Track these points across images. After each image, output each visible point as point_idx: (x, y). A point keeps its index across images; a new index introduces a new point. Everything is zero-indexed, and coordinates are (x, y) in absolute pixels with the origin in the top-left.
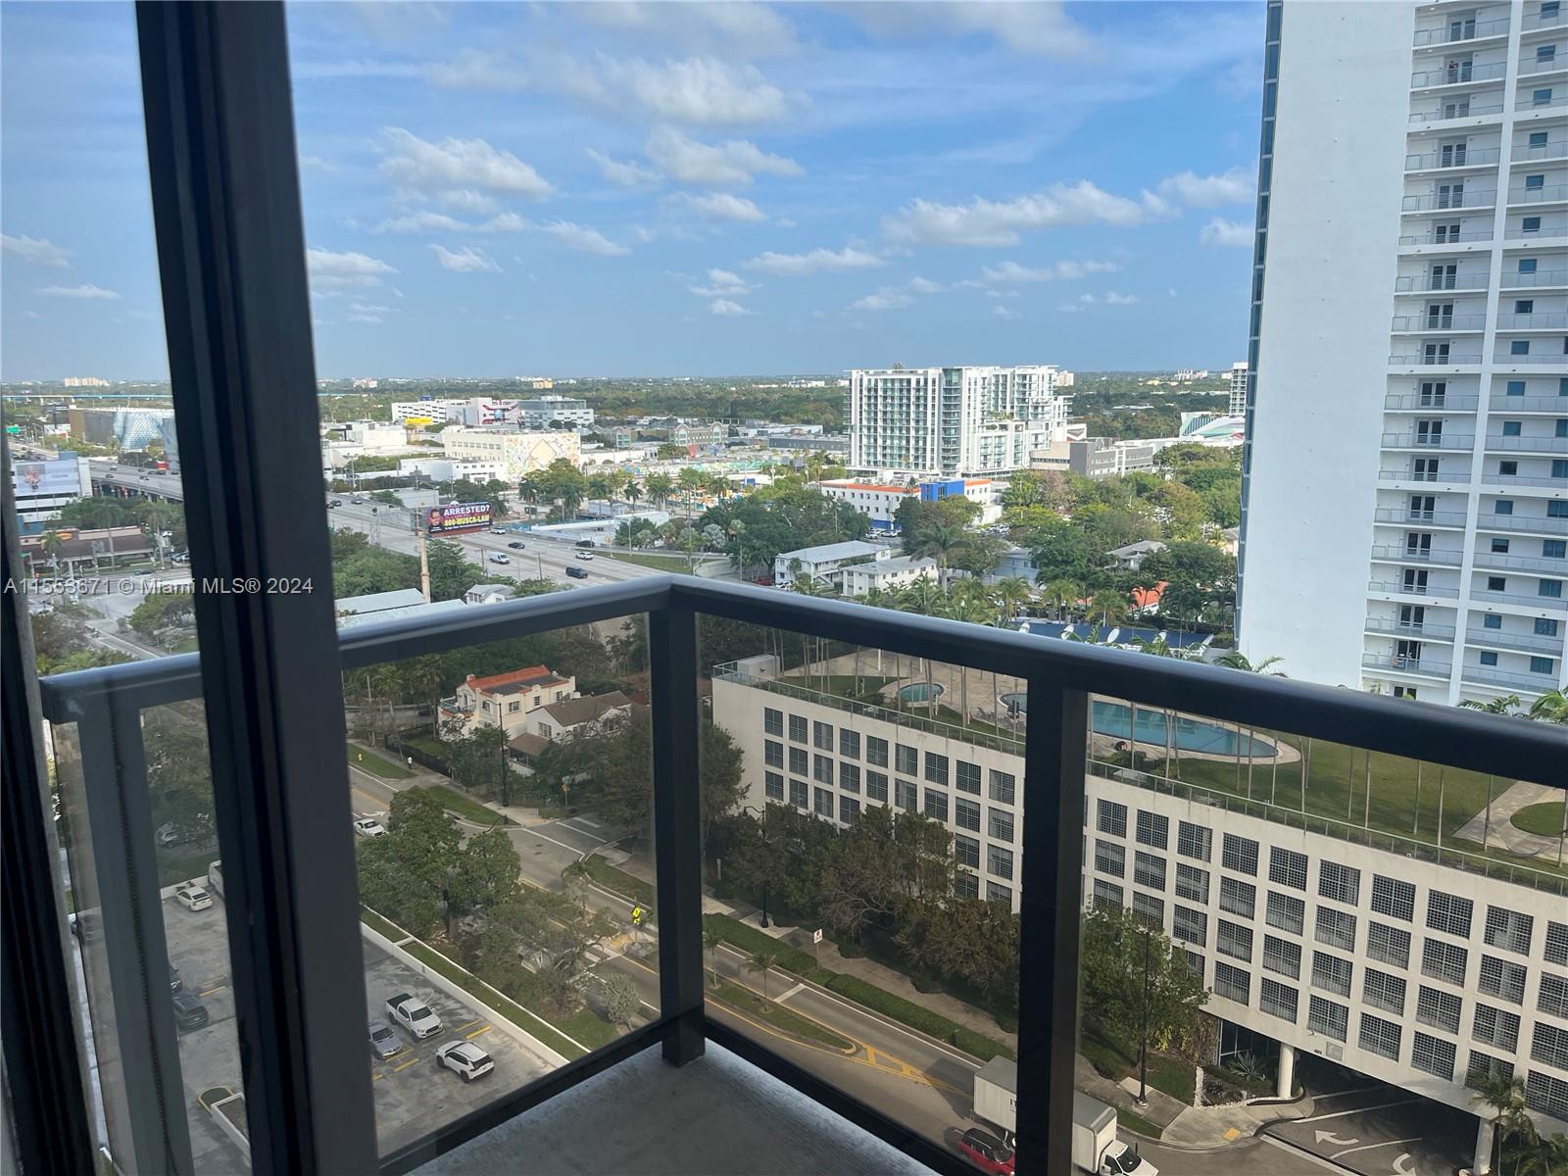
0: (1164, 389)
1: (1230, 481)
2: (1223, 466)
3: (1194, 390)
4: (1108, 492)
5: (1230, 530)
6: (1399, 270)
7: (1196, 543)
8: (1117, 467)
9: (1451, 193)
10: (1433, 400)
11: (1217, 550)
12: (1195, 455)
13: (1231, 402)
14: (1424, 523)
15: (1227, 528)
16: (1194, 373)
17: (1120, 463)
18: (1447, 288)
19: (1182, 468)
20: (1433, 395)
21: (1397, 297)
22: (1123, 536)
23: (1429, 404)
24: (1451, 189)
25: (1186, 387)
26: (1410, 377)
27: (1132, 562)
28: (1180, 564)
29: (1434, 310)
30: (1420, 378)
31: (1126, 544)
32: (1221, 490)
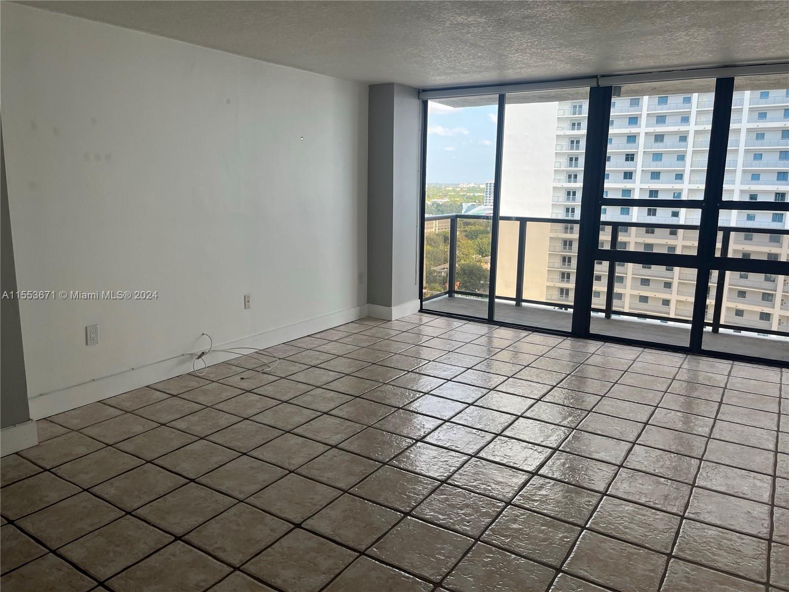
0: (454, 192)
1: (486, 235)
2: (482, 228)
3: (468, 193)
4: (431, 241)
5: (486, 258)
6: (557, 142)
7: (471, 263)
8: (434, 228)
9: (577, 109)
10: (571, 198)
11: (481, 267)
12: (469, 223)
13: (485, 198)
14: (568, 252)
15: (485, 257)
16: (468, 184)
17: (436, 227)
18: (576, 150)
19: (464, 229)
20: (571, 196)
21: (556, 153)
22: (439, 261)
23: (570, 200)
24: (578, 107)
25: (464, 191)
26: (562, 188)
27: (443, 273)
28: (465, 273)
29: (571, 159)
30: (566, 188)
31: (440, 265)
32: (481, 239)
